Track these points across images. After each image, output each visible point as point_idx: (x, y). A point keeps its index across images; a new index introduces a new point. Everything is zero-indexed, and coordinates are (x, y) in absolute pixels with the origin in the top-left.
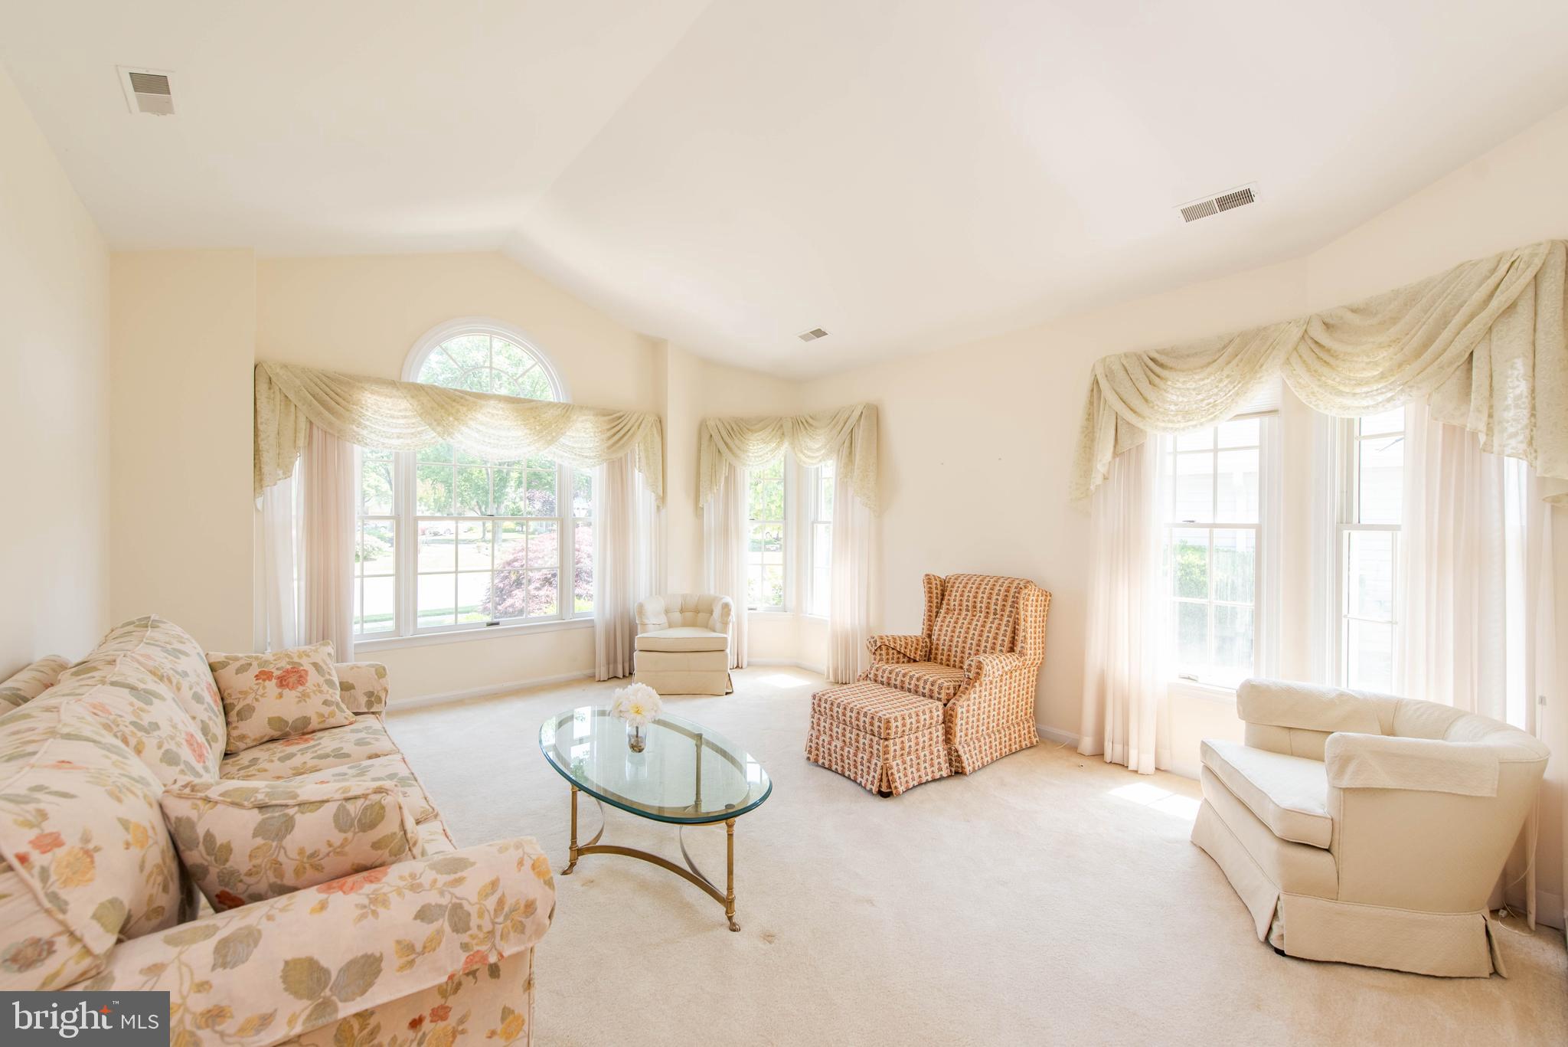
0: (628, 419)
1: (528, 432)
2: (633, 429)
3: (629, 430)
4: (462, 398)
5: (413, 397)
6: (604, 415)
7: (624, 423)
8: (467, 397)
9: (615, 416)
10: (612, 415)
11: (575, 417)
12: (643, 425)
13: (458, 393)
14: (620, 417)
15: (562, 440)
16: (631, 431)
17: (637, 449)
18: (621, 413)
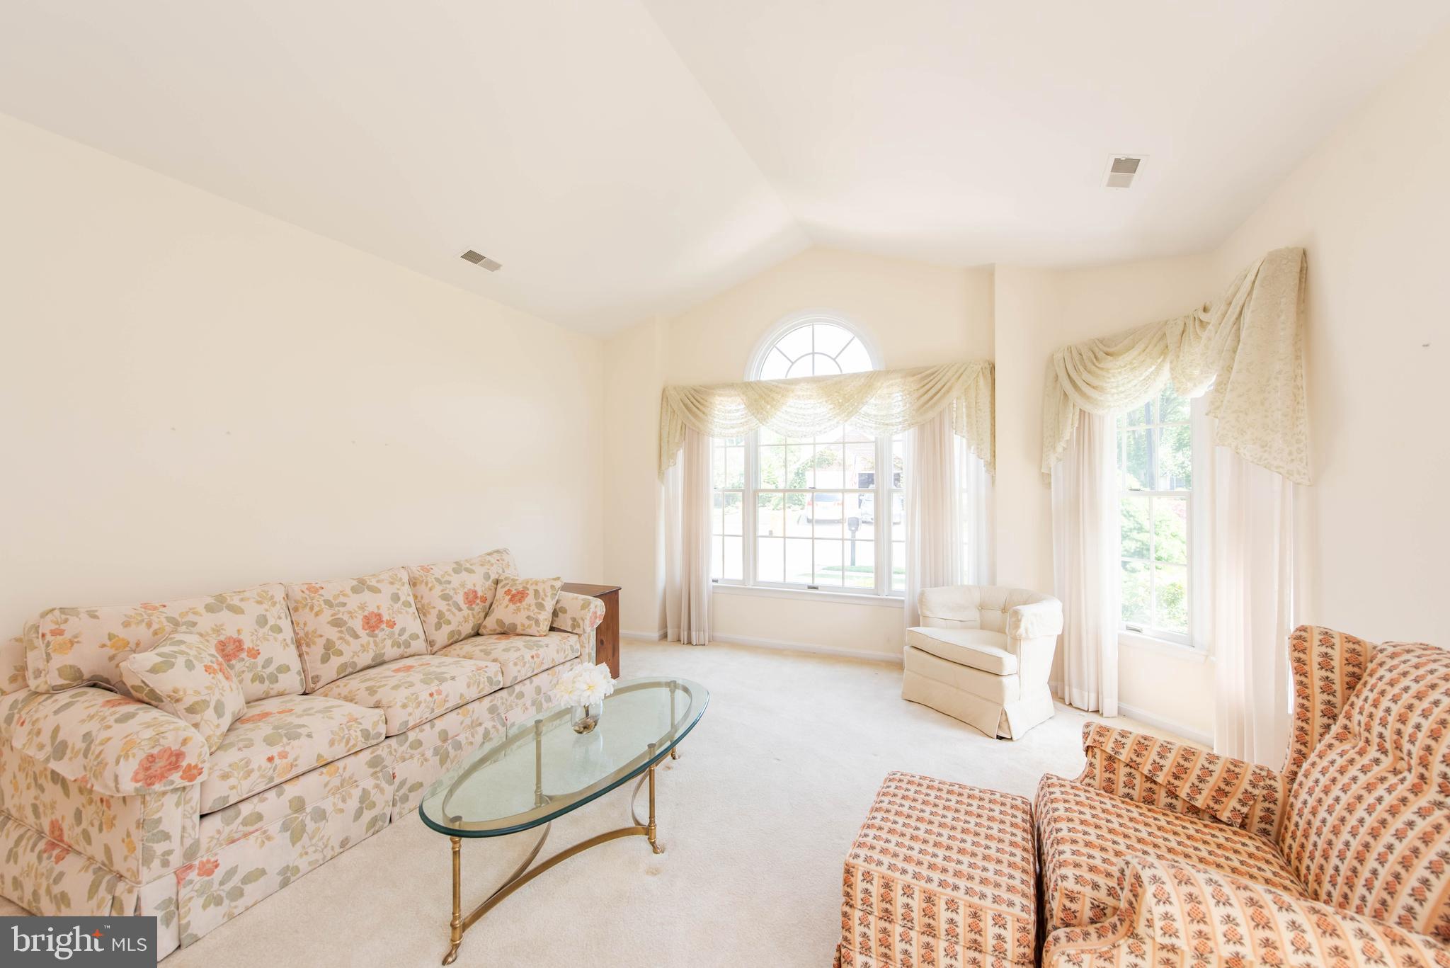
0: (943, 373)
1: (832, 406)
2: (951, 382)
3: (940, 390)
4: (777, 387)
5: (743, 394)
6: (914, 375)
7: (936, 380)
8: (781, 385)
9: (924, 374)
10: (921, 373)
11: (879, 384)
12: (964, 377)
13: (774, 383)
14: (933, 374)
15: (865, 409)
16: (948, 384)
17: (957, 404)
18: (935, 369)
